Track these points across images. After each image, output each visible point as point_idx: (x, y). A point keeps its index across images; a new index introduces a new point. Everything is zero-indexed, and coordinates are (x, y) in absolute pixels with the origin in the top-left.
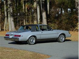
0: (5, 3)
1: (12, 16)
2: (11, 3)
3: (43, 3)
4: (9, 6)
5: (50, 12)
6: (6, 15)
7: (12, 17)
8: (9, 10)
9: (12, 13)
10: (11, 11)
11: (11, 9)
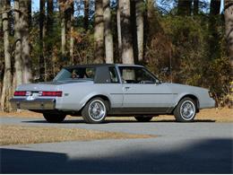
0: (5, 28)
1: (27, 64)
2: (25, 27)
3: (126, 20)
4: (18, 35)
5: (144, 54)
6: (8, 65)
7: (28, 67)
8: (18, 48)
9: (26, 57)
10: (26, 50)
11: (25, 42)
